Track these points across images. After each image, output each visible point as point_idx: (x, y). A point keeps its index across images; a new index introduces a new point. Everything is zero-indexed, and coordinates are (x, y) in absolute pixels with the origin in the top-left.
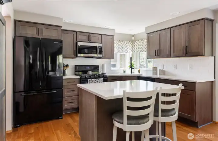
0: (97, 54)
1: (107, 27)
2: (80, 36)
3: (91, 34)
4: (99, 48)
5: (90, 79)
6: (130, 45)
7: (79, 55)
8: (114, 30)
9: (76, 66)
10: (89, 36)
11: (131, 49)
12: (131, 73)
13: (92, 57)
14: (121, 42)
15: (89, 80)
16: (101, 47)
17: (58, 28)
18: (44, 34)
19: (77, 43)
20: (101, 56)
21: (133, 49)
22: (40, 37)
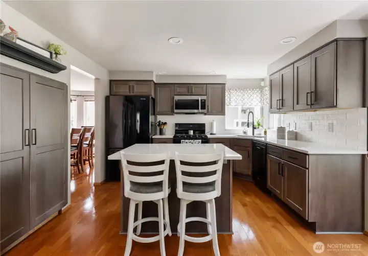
0: (198, 109)
1: (211, 74)
2: (178, 88)
3: (191, 85)
4: (201, 102)
5: (184, 140)
6: (258, 94)
7: (176, 111)
8: (225, 76)
9: (176, 125)
10: (188, 87)
11: (260, 100)
12: (253, 134)
13: (194, 113)
14: (242, 91)
15: (182, 141)
16: (205, 100)
17: (149, 83)
18: (135, 91)
19: (173, 98)
20: (205, 111)
21: (263, 99)
22: (131, 94)
